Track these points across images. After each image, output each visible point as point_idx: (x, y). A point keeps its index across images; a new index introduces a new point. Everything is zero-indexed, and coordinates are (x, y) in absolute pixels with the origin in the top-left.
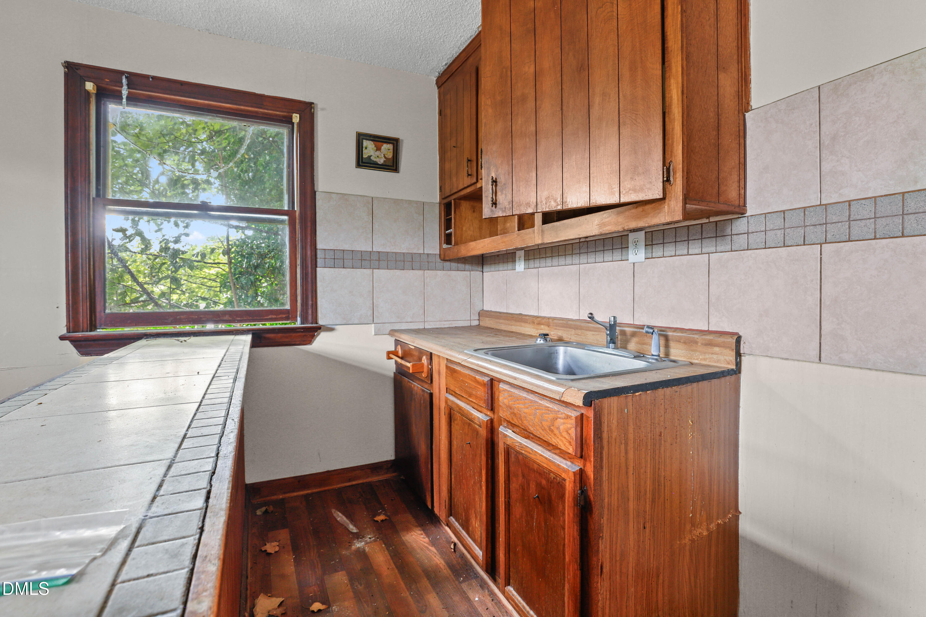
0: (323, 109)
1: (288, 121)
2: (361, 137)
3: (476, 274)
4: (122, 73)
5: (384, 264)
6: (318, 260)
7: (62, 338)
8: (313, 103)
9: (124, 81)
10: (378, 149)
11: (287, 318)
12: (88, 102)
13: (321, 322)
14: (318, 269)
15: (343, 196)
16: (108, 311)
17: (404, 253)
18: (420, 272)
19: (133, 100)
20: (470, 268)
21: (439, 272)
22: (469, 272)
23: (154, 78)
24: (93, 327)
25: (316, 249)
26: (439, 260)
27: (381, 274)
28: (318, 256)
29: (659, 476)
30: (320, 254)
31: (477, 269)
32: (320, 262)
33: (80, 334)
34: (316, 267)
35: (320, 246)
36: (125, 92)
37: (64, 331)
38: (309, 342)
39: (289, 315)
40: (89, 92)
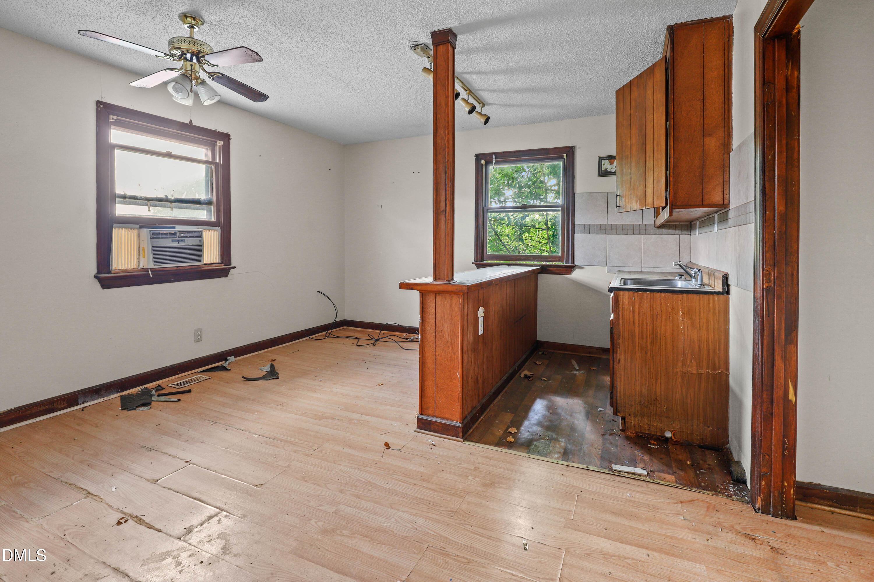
0: (579, 148)
1: (562, 158)
2: (601, 159)
3: (685, 237)
4: (492, 154)
5: (614, 231)
6: (576, 230)
7: (473, 263)
8: (574, 146)
9: (494, 157)
10: (612, 163)
11: (559, 261)
12: (482, 168)
13: (576, 263)
15: (590, 194)
16: (488, 253)
17: (628, 224)
18: (640, 236)
19: (497, 163)
20: (680, 232)
21: (654, 236)
22: (678, 236)
23: (504, 152)
24: (483, 260)
25: (574, 224)
26: (654, 228)
27: (613, 238)
28: (576, 228)
29: (656, 332)
30: (576, 227)
31: (686, 233)
32: (576, 231)
33: (478, 262)
34: (574, 234)
35: (576, 222)
36: (494, 162)
37: (473, 261)
38: (570, 274)
39: (560, 259)
40: (482, 164)
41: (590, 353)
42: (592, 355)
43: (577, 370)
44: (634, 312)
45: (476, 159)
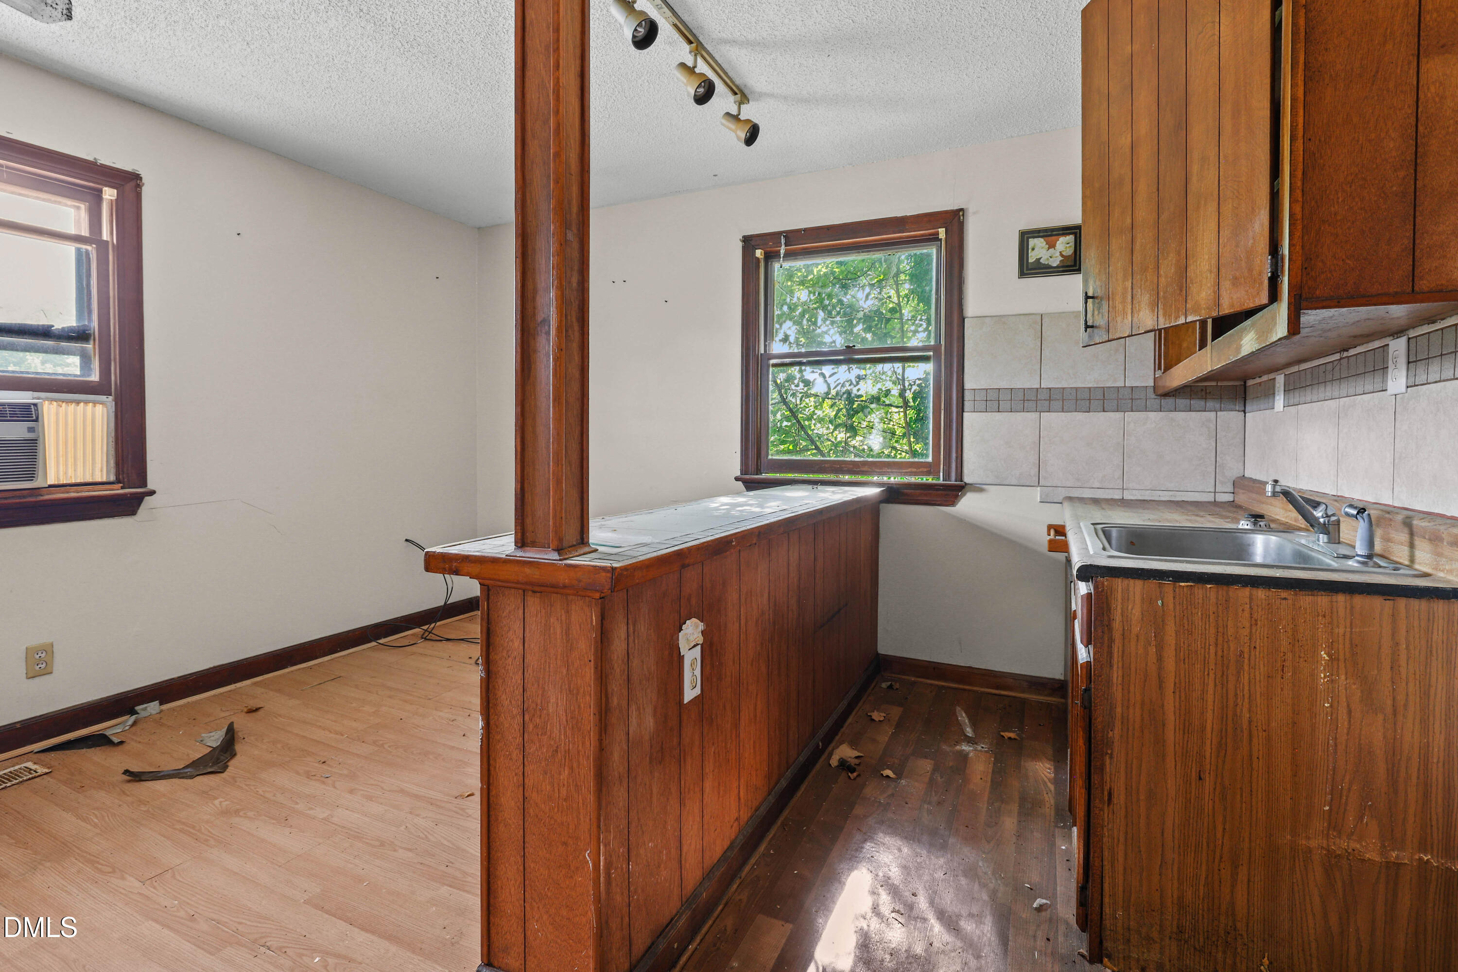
0: (974, 213)
1: (935, 238)
2: (1025, 236)
3: (1230, 417)
4: (779, 233)
5: (1056, 404)
6: (966, 403)
7: (737, 479)
8: (962, 210)
9: (783, 241)
10: (1052, 246)
11: (928, 473)
12: (758, 267)
13: (967, 479)
14: (965, 414)
15: (1000, 319)
16: (770, 457)
17: (1090, 388)
18: (1118, 415)
19: (789, 255)
20: (1218, 406)
21: (1152, 415)
22: (1213, 414)
23: (805, 230)
24: (758, 471)
25: (963, 390)
26: (1153, 396)
27: (1054, 420)
28: (966, 398)
29: (1235, 714)
30: (968, 396)
31: (1233, 407)
32: (968, 405)
33: (747, 477)
34: (963, 411)
35: (968, 385)
36: (782, 252)
37: (738, 474)
38: (953, 504)
39: (930, 469)
40: (758, 259)
41: (997, 688)
42: (1003, 693)
43: (970, 741)
44: (1160, 648)
45: (744, 248)
